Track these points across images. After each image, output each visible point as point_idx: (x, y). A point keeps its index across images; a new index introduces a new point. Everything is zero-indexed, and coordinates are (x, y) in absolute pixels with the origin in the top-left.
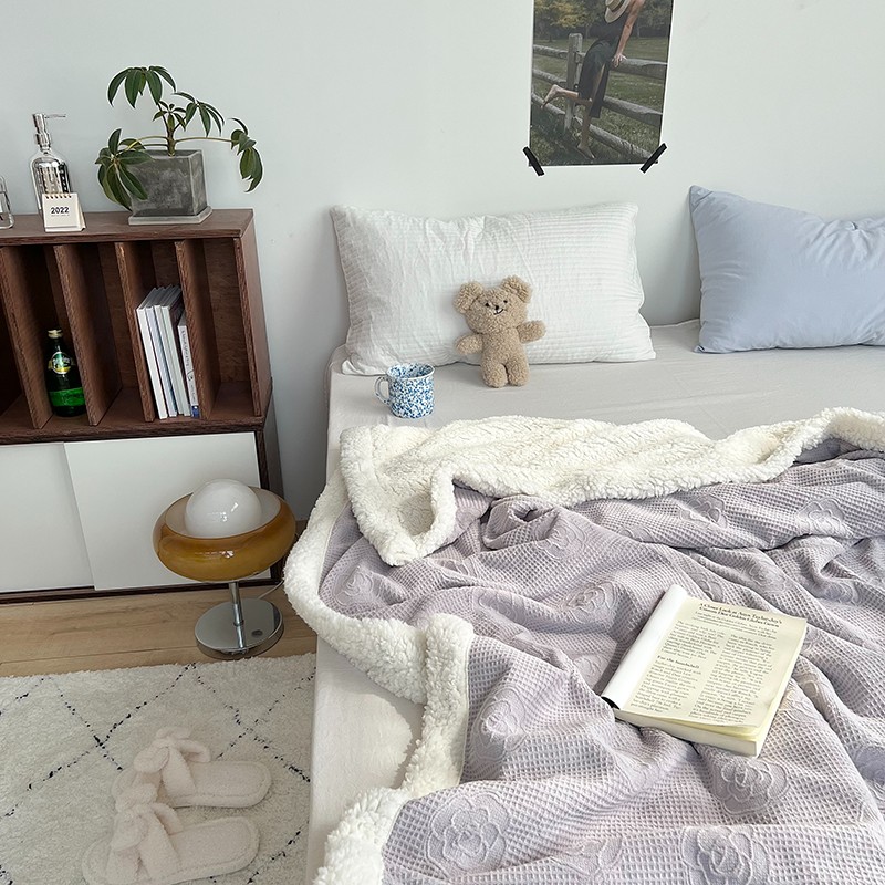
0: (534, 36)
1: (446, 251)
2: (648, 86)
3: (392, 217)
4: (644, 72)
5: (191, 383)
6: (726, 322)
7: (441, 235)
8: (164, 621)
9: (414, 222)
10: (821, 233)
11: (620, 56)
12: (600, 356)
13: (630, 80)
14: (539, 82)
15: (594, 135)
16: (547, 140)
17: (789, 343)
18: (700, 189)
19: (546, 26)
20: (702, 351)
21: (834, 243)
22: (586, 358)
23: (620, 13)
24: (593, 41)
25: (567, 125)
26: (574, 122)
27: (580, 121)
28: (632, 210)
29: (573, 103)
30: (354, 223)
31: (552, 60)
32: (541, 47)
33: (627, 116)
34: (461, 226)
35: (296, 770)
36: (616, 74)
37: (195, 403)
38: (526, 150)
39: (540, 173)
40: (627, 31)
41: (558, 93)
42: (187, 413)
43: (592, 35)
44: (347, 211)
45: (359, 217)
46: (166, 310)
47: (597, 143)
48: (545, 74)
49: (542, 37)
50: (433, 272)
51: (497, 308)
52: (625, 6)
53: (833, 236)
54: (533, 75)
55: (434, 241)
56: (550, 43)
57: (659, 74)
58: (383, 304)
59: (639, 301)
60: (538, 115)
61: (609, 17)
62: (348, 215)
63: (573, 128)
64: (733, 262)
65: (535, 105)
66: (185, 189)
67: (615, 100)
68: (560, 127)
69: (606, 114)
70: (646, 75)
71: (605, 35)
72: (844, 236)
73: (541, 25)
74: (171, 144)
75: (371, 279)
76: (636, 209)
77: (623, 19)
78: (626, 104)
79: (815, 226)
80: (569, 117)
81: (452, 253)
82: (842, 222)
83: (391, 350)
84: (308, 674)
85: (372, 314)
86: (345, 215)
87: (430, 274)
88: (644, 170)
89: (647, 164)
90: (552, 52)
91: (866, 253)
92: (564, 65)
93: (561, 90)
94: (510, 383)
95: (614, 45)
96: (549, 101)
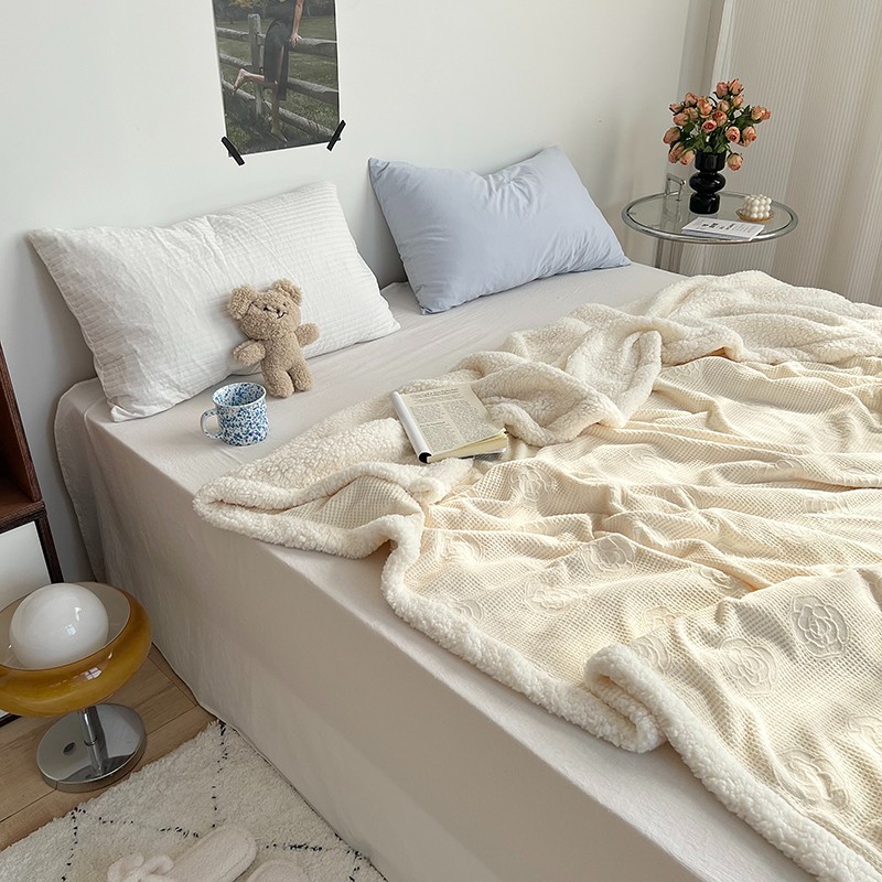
0: (216, 19)
1: (196, 261)
2: (323, 65)
3: (114, 233)
4: (318, 51)
6: (445, 283)
7: (184, 247)
9: (142, 235)
11: (296, 36)
12: (362, 337)
13: (307, 60)
14: (227, 68)
15: (284, 118)
16: (243, 128)
18: (378, 162)
19: (225, 8)
20: (429, 312)
22: (348, 343)
24: (270, 21)
25: (259, 109)
26: (264, 105)
27: (270, 104)
28: (333, 190)
29: (261, 87)
30: (73, 247)
31: (236, 43)
32: (223, 29)
33: (309, 95)
34: (193, 233)
35: (300, 847)
36: (296, 55)
38: (224, 140)
39: (241, 162)
40: (299, 10)
41: (246, 77)
43: (269, 16)
44: (56, 234)
45: (76, 240)
47: (286, 125)
48: (231, 58)
49: (224, 19)
50: (192, 286)
51: (278, 312)
54: (221, 60)
55: (178, 254)
56: (231, 25)
57: (330, 52)
58: (147, 333)
60: (231, 101)
62: (60, 238)
63: (264, 113)
64: (433, 226)
65: (226, 92)
67: (298, 81)
68: (253, 111)
69: (291, 96)
70: (320, 54)
71: (280, 15)
73: (221, 7)
75: (120, 308)
76: (335, 188)
78: (307, 84)
80: (259, 102)
81: (203, 262)
83: (171, 381)
84: (218, 754)
85: (135, 346)
86: (56, 240)
87: (190, 289)
88: (330, 148)
89: (333, 141)
90: (234, 34)
91: (526, 201)
92: (247, 48)
93: (248, 74)
94: (296, 390)
95: (289, 22)
96: (238, 87)
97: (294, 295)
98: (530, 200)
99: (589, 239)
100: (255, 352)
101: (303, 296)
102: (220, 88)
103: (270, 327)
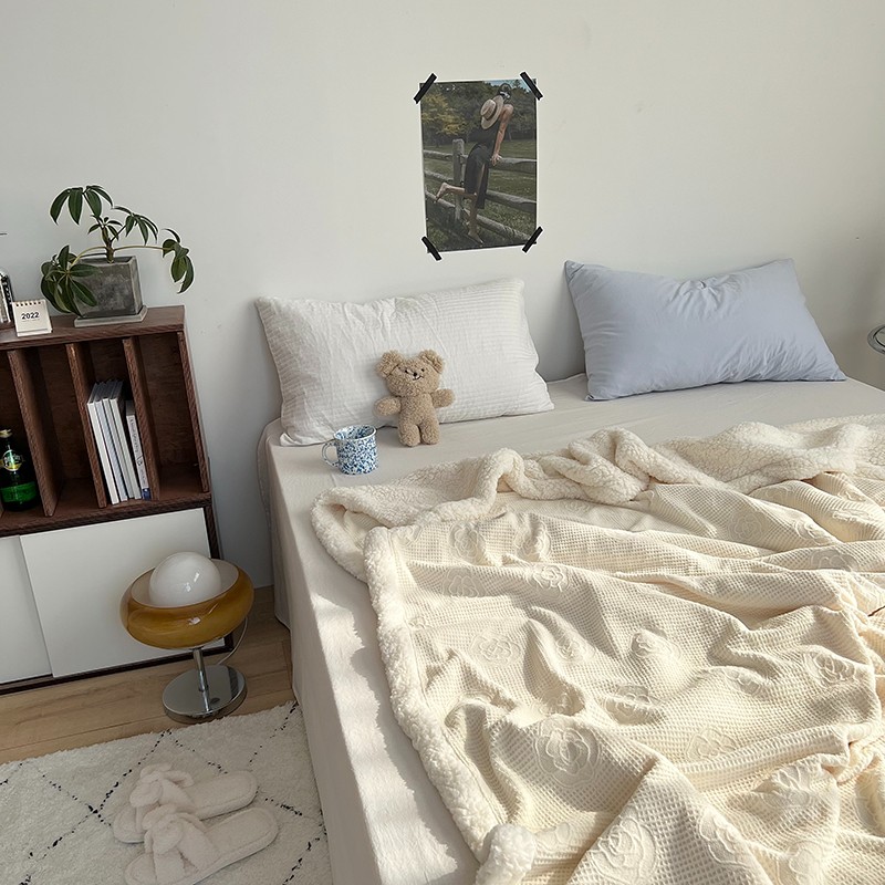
0: (424, 143)
1: (366, 330)
2: (522, 180)
3: (313, 304)
4: (517, 168)
5: (141, 468)
6: (609, 373)
7: (359, 316)
8: (129, 697)
9: (333, 307)
10: (677, 292)
11: (497, 156)
12: (508, 411)
13: (506, 176)
14: (430, 181)
16: (442, 230)
17: (663, 387)
18: (573, 264)
19: (433, 135)
20: (592, 399)
21: (689, 300)
22: (496, 414)
23: (493, 121)
24: (473, 145)
25: (458, 216)
26: (463, 213)
27: (468, 212)
28: (519, 285)
29: (461, 197)
30: (280, 311)
31: (440, 162)
32: (430, 152)
33: (507, 205)
34: (375, 308)
35: (288, 808)
36: (495, 171)
37: (145, 486)
38: (424, 239)
39: (438, 258)
40: (501, 135)
41: (447, 189)
42: (138, 496)
43: (472, 140)
44: (271, 300)
45: (284, 306)
46: (114, 402)
48: (435, 174)
49: (431, 144)
50: (356, 348)
51: (415, 375)
52: (497, 115)
53: (688, 294)
54: (425, 175)
55: (354, 322)
56: (437, 148)
57: (531, 170)
58: (315, 380)
59: (536, 361)
60: (432, 209)
61: (485, 124)
62: (273, 304)
63: (462, 218)
64: (609, 322)
65: (428, 201)
66: (126, 292)
67: (496, 193)
68: (451, 218)
69: (489, 205)
70: (520, 171)
71: (482, 139)
72: (696, 293)
73: (428, 134)
74: (110, 253)
75: (300, 359)
76: (522, 284)
77: (496, 126)
78: (505, 195)
79: (672, 287)
80: (458, 210)
81: (371, 332)
82: (692, 282)
83: (325, 420)
84: (280, 725)
85: (305, 390)
86: (270, 305)
87: (355, 352)
88: (525, 250)
89: (528, 245)
90: (439, 156)
91: (715, 305)
92: (451, 166)
93: (449, 187)
94: (422, 442)
95: (491, 147)
96: (440, 197)
97: (437, 365)
98: (719, 305)
99: (785, 348)
100: (393, 405)
101: (446, 366)
102: (423, 196)
103: (405, 386)
